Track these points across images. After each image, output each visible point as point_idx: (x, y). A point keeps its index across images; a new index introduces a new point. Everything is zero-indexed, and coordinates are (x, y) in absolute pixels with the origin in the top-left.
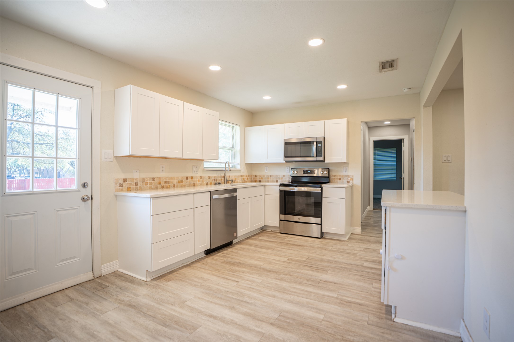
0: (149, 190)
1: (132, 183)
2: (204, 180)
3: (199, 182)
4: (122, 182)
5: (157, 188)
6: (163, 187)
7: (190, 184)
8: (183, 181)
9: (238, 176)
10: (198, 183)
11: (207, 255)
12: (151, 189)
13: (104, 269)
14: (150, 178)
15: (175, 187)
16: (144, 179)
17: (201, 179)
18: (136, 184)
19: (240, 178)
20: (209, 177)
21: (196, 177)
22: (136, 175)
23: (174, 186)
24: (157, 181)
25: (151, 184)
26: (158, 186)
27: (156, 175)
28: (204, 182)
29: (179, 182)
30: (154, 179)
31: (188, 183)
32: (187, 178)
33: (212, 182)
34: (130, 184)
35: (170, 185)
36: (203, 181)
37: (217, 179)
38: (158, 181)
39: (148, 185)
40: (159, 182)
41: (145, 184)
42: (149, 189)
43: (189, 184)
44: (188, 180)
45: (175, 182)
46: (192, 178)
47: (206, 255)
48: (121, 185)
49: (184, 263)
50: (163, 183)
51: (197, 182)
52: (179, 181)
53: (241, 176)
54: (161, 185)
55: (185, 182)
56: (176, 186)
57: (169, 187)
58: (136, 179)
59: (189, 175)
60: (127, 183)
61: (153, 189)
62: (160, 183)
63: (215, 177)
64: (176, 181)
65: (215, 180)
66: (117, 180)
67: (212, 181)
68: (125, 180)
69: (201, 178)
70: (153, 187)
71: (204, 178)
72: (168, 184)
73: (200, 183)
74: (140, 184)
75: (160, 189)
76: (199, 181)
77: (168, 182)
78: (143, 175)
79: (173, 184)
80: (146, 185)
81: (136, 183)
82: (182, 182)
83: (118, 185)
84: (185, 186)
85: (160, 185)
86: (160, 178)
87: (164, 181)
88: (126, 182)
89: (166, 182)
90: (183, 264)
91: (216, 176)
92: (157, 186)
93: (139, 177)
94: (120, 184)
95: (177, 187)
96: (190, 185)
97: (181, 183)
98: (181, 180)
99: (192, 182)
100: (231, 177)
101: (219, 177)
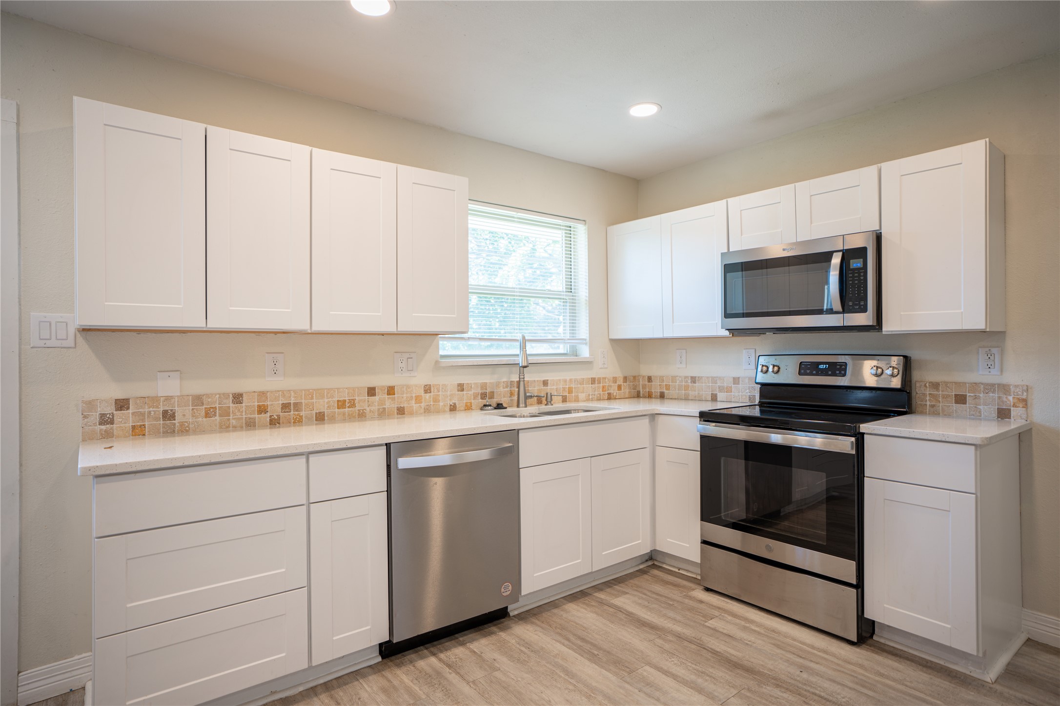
0: (220, 432)
1: (150, 413)
2: (438, 395)
3: (421, 403)
4: (109, 409)
5: (250, 425)
6: (274, 422)
7: (384, 409)
8: (354, 400)
9: (582, 382)
10: (415, 406)
11: (385, 660)
12: (225, 428)
13: (28, 684)
14: (225, 396)
15: (324, 420)
16: (198, 400)
17: (428, 395)
18: (168, 415)
19: (589, 387)
20: (461, 387)
21: (408, 387)
22: (169, 387)
23: (320, 418)
24: (250, 402)
25: (225, 413)
26: (255, 418)
27: (248, 385)
28: (441, 404)
29: (341, 404)
30: (238, 398)
31: (375, 408)
32: (371, 392)
33: (471, 403)
34: (143, 414)
35: (303, 413)
36: (436, 400)
37: (493, 392)
38: (256, 404)
39: (217, 418)
40: (259, 406)
41: (203, 413)
42: (221, 427)
43: (379, 410)
44: (376, 398)
45: (321, 405)
46: (391, 391)
47: (383, 658)
48: (106, 420)
49: (280, 691)
50: (275, 410)
51: (413, 402)
52: (338, 401)
53: (593, 381)
54: (268, 415)
55: (363, 402)
56: (326, 418)
57: (298, 421)
58: (168, 398)
59: (381, 381)
60: (130, 411)
61: (234, 427)
62: (262, 410)
63: (484, 386)
64: (326, 400)
65: (483, 396)
66: (90, 405)
67: (474, 398)
68: (122, 405)
69: (427, 389)
70: (233, 422)
71: (439, 391)
72: (297, 411)
73: (423, 405)
74: (183, 414)
75: (263, 427)
76: (418, 399)
77: (296, 404)
78: (196, 387)
79: (314, 412)
80: (207, 415)
81: (165, 412)
82: (352, 404)
83: (95, 417)
84: (362, 416)
85: (263, 415)
86: (262, 394)
87: (281, 402)
88: (128, 408)
89: (285, 407)
90: (273, 693)
91: (490, 383)
92: (250, 418)
93: (179, 394)
94: (102, 415)
95: (333, 420)
96: (383, 414)
97: (349, 407)
98: (347, 399)
99: (390, 404)
100: (554, 385)
101: (498, 384)
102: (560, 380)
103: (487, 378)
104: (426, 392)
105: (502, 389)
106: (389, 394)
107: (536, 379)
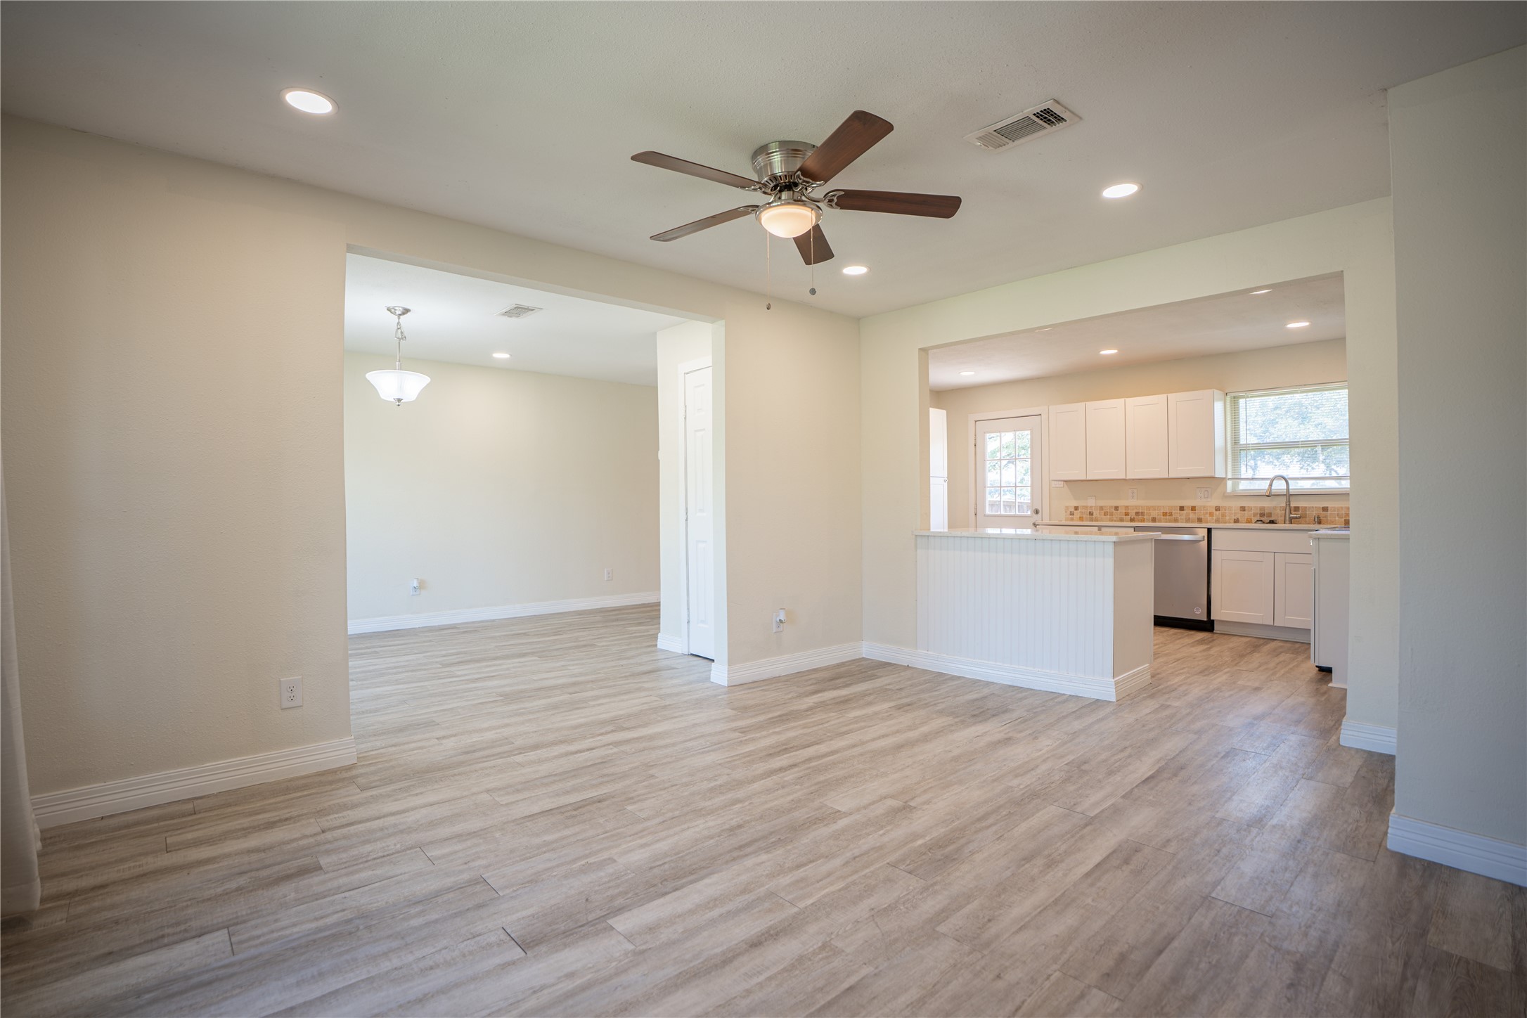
1: (1085, 512)
2: (1225, 513)
3: (1213, 516)
4: (1073, 510)
5: (1122, 520)
6: (1132, 520)
7: (1189, 518)
8: (1172, 511)
10: (1209, 518)
14: (1111, 507)
16: (1101, 508)
17: (1218, 512)
18: (1091, 514)
20: (1243, 509)
21: (1204, 507)
22: (1091, 502)
23: (1154, 520)
24: (1122, 510)
25: (1112, 514)
26: (1123, 518)
27: (1122, 503)
28: (1227, 518)
29: (1165, 514)
30: (1116, 508)
31: (1184, 517)
32: (1182, 508)
33: (1251, 519)
34: (1083, 512)
35: (1145, 517)
36: (1224, 515)
37: (1271, 513)
38: (1124, 511)
39: (1109, 516)
40: (1126, 512)
41: (1103, 513)
42: (1110, 520)
43: (1186, 518)
44: (1185, 512)
45: (1154, 514)
46: (1193, 509)
48: (1072, 514)
50: (1132, 514)
51: (1208, 515)
52: (1163, 512)
54: (1129, 516)
55: (1176, 513)
56: (1157, 520)
58: (1091, 507)
59: (1188, 503)
60: (1079, 511)
62: (1127, 514)
63: (1262, 508)
64: (1157, 511)
65: (1262, 515)
66: (1067, 507)
67: (1254, 516)
68: (1076, 508)
69: (1218, 509)
70: (1115, 519)
71: (1226, 510)
72: (1143, 515)
73: (1214, 518)
74: (1096, 514)
76: (1211, 514)
77: (1142, 513)
78: (1101, 503)
79: (1151, 517)
80: (1104, 515)
81: (1090, 512)
82: (1171, 514)
83: (1069, 513)
84: (1176, 521)
85: (1127, 517)
86: (1127, 507)
87: (1135, 511)
89: (1137, 513)
91: (1268, 507)
93: (1095, 505)
94: (1071, 512)
95: (1160, 521)
96: (1188, 521)
97: (1169, 516)
98: (1168, 511)
99: (1192, 516)
100: (1334, 511)
101: (1275, 508)
102: (1342, 508)
103: (1267, 504)
104: (1216, 510)
105: (1278, 511)
106: (1192, 510)
107: (1314, 506)
